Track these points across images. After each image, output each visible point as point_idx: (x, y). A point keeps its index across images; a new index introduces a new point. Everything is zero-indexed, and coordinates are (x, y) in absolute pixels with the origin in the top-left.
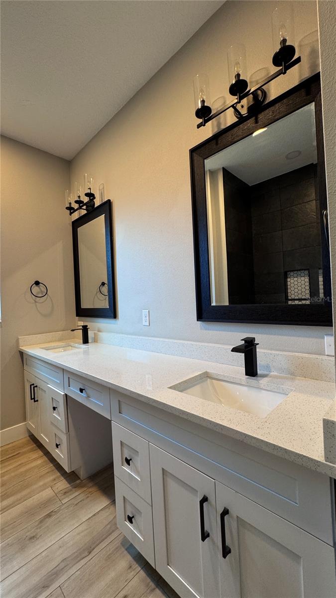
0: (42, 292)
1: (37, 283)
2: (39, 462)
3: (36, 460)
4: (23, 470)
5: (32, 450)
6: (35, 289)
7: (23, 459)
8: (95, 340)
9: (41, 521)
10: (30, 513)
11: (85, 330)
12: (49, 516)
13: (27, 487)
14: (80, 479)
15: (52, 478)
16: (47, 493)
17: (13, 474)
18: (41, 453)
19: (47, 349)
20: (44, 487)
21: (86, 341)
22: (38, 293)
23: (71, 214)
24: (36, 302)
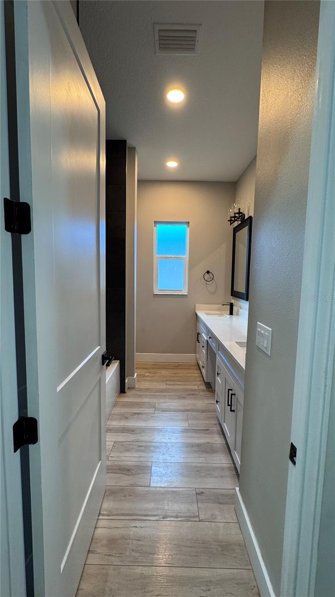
0: (210, 278)
1: (208, 272)
2: (197, 375)
3: (196, 374)
4: (189, 375)
5: (196, 369)
6: (207, 276)
7: (191, 371)
8: (237, 314)
9: (190, 395)
10: (186, 390)
11: (232, 305)
12: (193, 394)
13: (188, 382)
14: (211, 388)
15: (200, 383)
16: (196, 387)
17: (185, 375)
18: (200, 372)
19: (207, 314)
20: (195, 385)
21: (231, 313)
22: (208, 279)
23: (231, 224)
24: (206, 284)
